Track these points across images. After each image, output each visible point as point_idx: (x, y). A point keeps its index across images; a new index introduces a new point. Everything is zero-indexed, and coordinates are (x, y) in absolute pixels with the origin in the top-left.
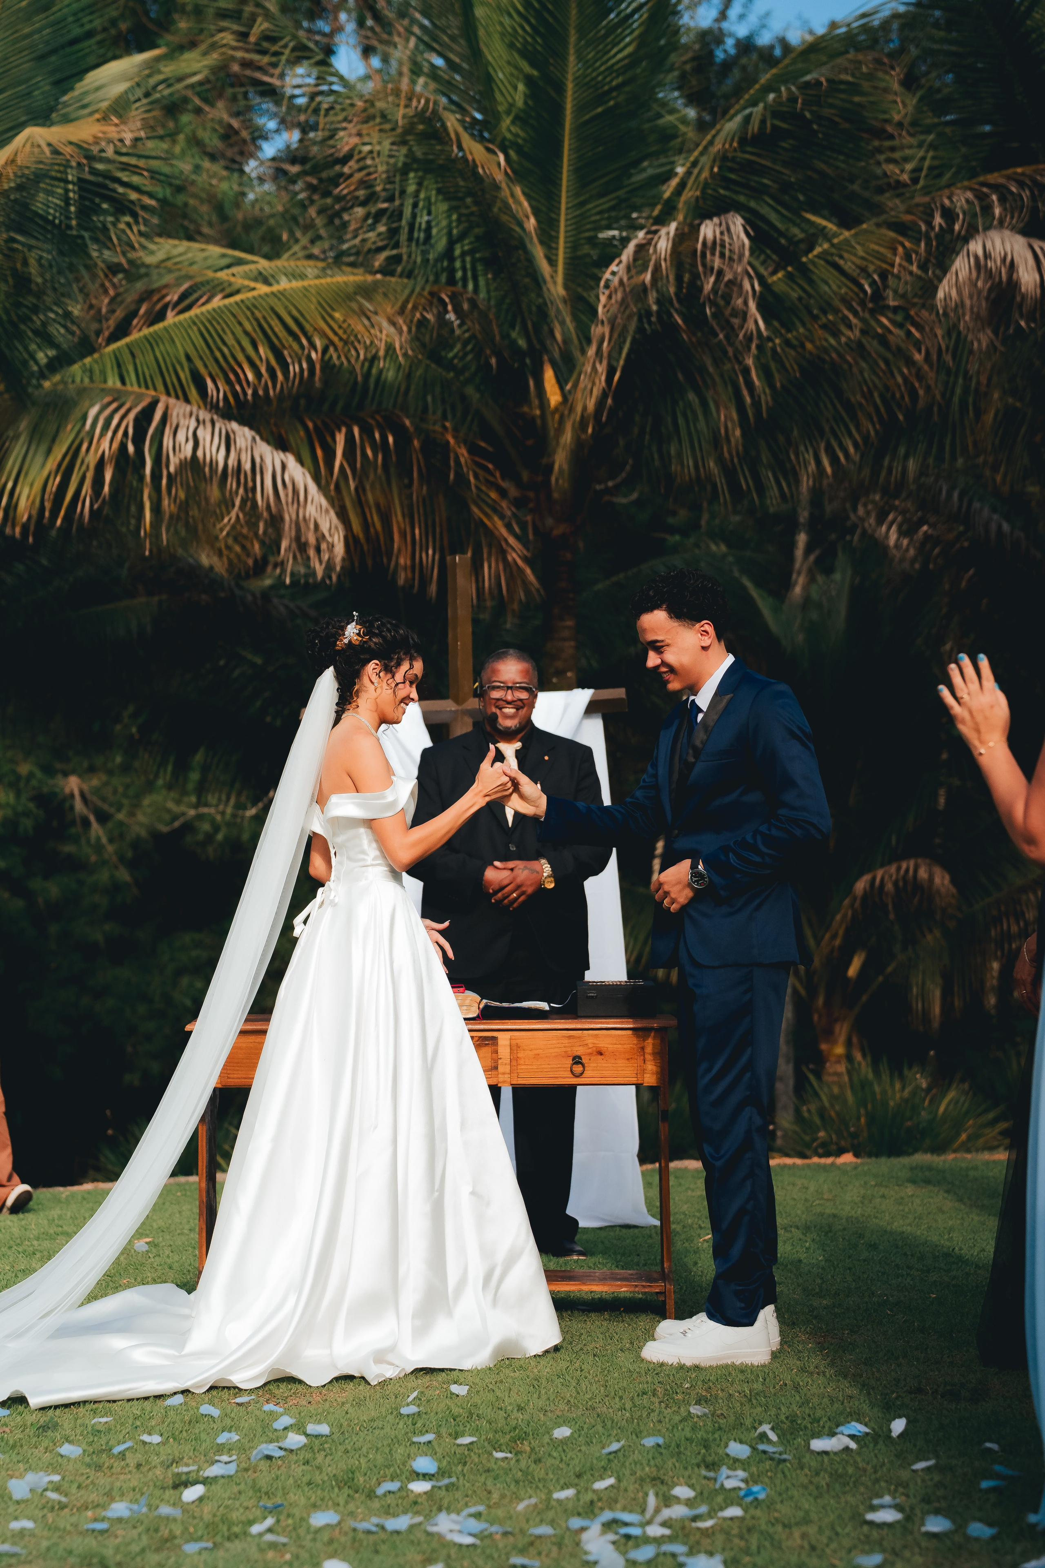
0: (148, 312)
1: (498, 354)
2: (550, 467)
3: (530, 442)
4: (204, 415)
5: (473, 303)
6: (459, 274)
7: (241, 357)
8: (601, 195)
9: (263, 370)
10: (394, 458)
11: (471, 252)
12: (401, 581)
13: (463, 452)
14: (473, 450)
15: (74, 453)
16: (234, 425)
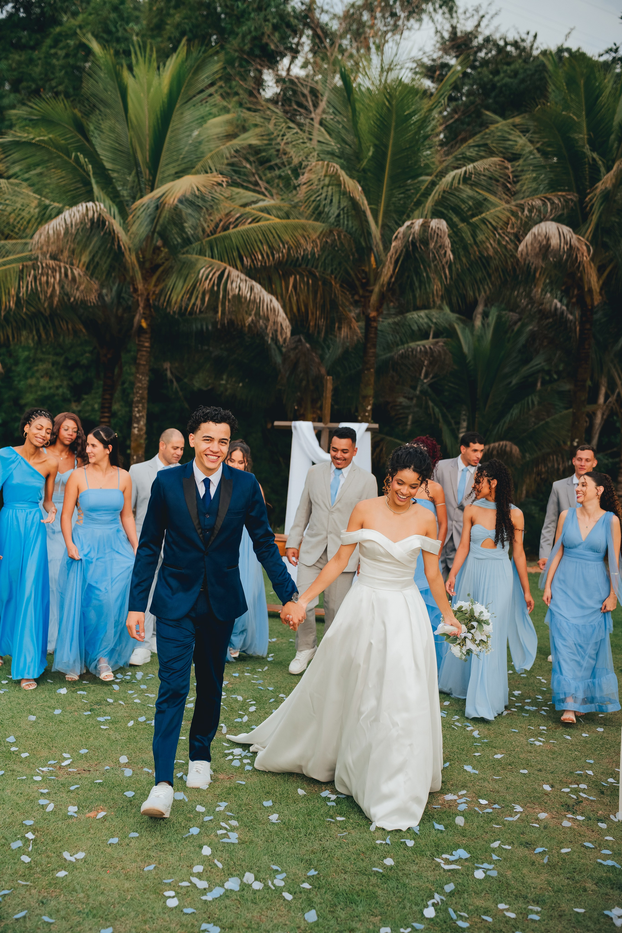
0: (223, 226)
1: (354, 256)
2: (371, 292)
3: (364, 281)
4: (243, 276)
5: (345, 236)
6: (342, 221)
7: (257, 249)
8: (400, 187)
9: (265, 256)
10: (311, 288)
11: (347, 213)
12: (311, 331)
13: (338, 285)
14: (341, 286)
15: (194, 286)
16: (254, 283)
